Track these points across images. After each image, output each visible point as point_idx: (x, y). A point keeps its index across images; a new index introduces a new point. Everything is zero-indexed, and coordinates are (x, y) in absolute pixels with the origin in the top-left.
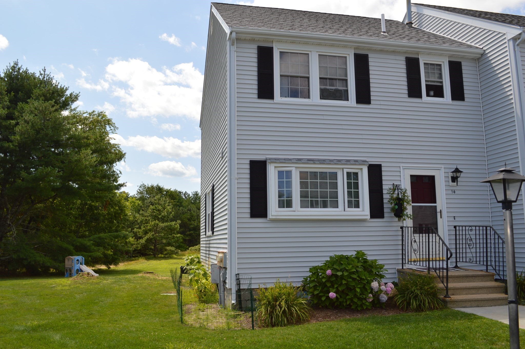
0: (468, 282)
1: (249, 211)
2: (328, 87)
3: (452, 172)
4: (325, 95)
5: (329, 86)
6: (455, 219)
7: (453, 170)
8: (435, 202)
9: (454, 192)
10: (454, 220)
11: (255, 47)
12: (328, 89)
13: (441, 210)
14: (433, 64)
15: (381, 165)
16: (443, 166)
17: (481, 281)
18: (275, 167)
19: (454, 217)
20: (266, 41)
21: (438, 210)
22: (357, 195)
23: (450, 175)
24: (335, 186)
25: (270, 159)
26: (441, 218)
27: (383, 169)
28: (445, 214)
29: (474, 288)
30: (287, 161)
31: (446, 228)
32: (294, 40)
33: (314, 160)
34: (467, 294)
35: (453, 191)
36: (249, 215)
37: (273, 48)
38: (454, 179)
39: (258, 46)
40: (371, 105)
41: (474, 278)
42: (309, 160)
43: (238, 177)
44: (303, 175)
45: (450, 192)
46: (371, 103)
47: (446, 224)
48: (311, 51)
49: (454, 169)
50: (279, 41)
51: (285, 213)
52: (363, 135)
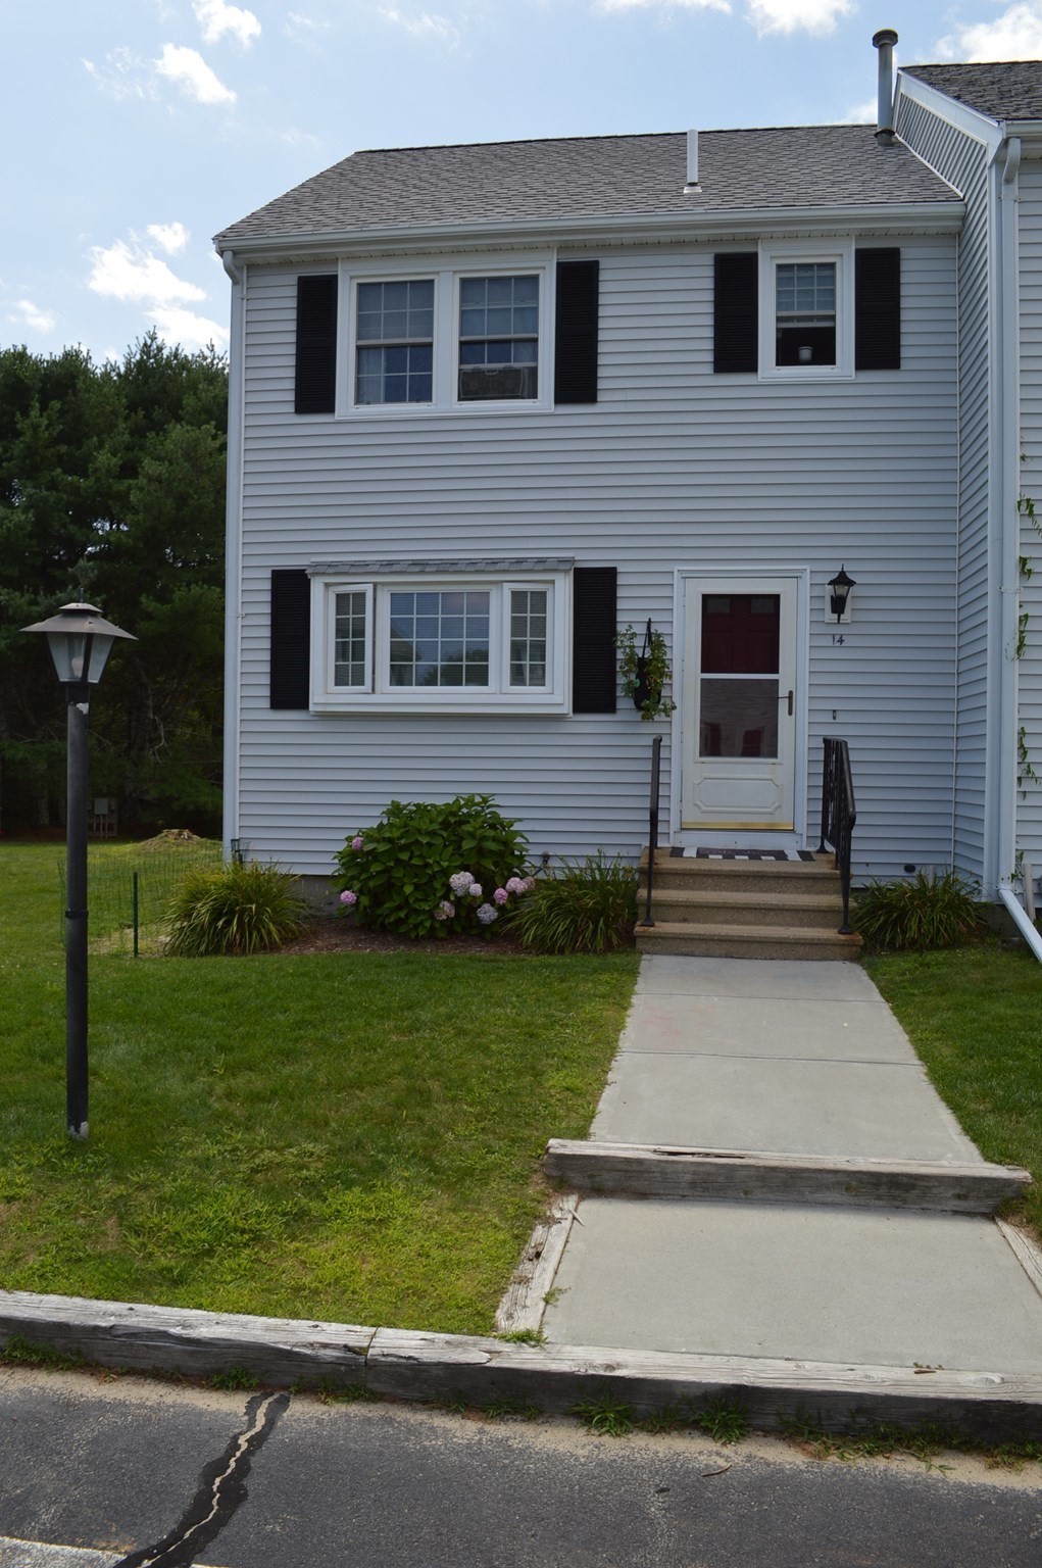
0: (761, 891)
1: (267, 692)
2: (486, 366)
3: (832, 583)
4: (471, 387)
5: (488, 362)
6: (834, 718)
7: (835, 576)
8: (776, 671)
9: (841, 641)
10: (833, 721)
11: (293, 280)
12: (483, 372)
13: (791, 693)
14: (810, 266)
15: (615, 568)
16: (808, 567)
17: (803, 893)
18: (327, 585)
19: (834, 711)
20: (319, 260)
21: (783, 692)
22: (539, 651)
23: (829, 591)
24: (482, 628)
25: (318, 565)
26: (790, 713)
27: (620, 580)
28: (802, 703)
29: (750, 908)
30: (354, 570)
31: (804, 744)
32: (389, 248)
33: (431, 562)
34: (727, 922)
35: (837, 638)
36: (267, 704)
37: (336, 276)
38: (838, 605)
39: (299, 278)
40: (598, 405)
41: (782, 881)
42: (415, 563)
43: (244, 613)
44: (400, 602)
45: (828, 641)
46: (599, 399)
47: (805, 730)
48: (438, 273)
49: (837, 574)
50: (353, 258)
51: (349, 698)
52: (569, 490)
